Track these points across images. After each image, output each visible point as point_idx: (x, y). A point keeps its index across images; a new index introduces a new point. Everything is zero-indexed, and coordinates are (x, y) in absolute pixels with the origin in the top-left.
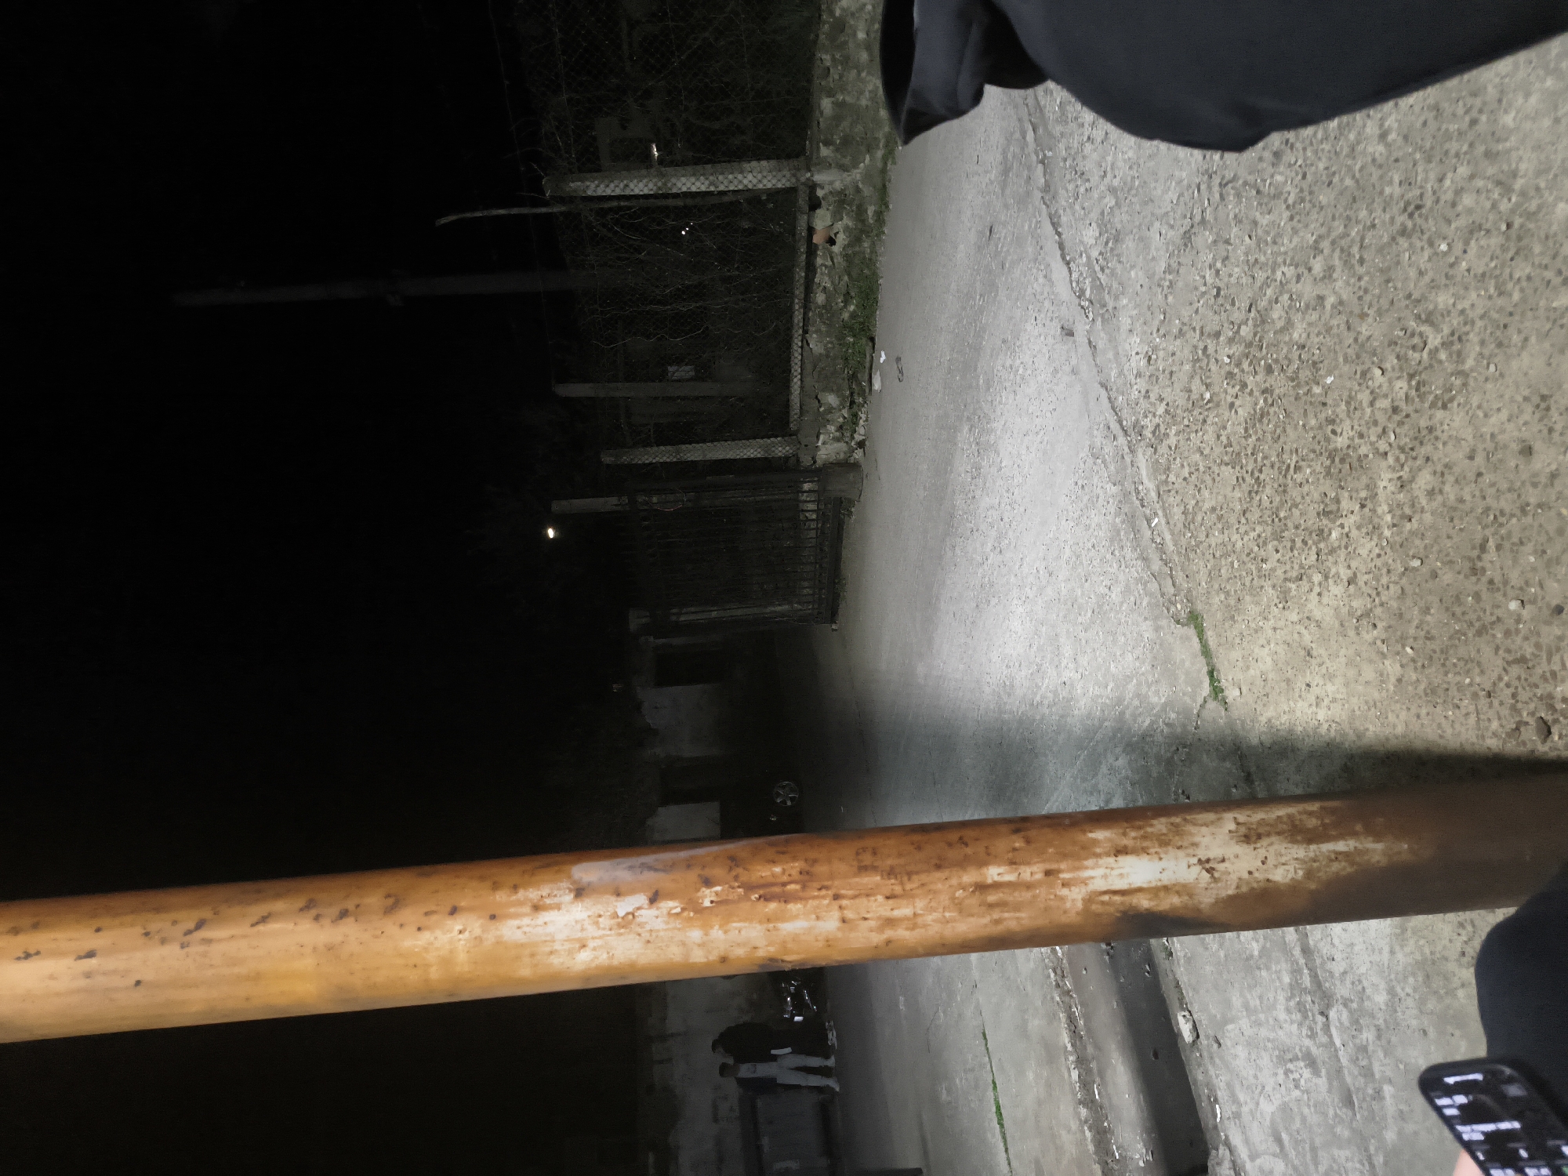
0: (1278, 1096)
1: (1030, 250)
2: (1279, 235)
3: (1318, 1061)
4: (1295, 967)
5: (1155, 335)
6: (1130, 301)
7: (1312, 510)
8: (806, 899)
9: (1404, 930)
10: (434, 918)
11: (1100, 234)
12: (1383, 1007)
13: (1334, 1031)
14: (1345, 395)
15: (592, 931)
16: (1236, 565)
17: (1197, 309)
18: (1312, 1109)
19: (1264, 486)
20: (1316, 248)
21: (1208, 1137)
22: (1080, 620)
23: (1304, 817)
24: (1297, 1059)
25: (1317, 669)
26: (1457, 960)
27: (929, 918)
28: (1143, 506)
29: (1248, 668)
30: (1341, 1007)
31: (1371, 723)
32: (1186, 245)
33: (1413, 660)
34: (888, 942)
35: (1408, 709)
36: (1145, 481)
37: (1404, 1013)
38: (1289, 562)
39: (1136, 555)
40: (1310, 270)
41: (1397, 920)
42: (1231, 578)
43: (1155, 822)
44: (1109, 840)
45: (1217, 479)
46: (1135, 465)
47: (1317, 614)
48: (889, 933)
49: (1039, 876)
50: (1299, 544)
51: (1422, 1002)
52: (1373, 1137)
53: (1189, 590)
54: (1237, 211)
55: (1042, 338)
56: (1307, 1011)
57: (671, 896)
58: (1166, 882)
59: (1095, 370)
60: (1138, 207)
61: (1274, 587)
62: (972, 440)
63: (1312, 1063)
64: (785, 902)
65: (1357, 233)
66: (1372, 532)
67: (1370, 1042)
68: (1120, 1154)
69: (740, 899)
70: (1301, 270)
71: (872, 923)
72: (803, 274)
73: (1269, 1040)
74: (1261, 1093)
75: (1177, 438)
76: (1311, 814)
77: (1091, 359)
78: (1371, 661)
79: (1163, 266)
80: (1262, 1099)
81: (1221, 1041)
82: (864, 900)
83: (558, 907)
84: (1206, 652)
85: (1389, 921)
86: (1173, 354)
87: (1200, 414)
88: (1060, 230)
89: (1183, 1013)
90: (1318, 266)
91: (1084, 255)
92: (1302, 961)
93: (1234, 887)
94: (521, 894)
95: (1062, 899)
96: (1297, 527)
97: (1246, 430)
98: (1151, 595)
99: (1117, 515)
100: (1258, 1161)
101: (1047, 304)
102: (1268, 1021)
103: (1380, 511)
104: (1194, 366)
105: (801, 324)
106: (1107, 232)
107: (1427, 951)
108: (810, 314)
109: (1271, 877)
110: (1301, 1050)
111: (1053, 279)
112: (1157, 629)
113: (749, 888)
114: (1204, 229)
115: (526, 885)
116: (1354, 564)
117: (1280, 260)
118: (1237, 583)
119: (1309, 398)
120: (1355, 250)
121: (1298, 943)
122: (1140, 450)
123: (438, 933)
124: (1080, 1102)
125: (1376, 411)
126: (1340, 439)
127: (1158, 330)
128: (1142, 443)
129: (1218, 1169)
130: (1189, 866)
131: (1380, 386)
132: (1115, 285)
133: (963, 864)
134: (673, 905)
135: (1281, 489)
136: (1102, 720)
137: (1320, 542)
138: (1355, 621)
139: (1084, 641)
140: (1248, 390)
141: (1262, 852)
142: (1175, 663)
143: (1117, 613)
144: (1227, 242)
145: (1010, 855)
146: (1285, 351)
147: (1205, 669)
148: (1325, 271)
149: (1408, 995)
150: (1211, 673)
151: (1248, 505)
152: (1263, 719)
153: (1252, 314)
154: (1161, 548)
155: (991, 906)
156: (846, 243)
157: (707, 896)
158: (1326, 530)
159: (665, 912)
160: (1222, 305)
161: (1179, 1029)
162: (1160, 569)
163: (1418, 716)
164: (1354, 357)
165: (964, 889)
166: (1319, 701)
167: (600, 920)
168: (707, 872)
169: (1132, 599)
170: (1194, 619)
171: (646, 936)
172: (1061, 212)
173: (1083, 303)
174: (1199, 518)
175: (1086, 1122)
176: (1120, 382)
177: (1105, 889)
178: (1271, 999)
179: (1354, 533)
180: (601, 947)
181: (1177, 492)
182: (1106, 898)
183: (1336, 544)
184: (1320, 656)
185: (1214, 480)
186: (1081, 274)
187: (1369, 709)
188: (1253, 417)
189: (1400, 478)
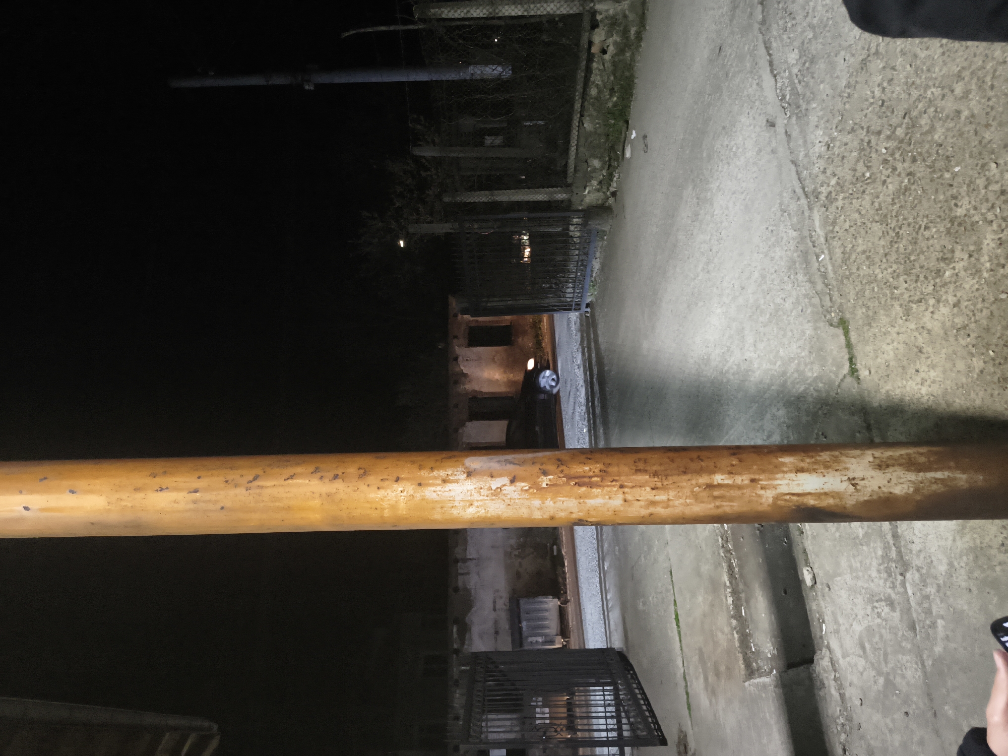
0: (866, 622)
1: (748, 65)
2: (933, 65)
3: (896, 602)
4: (887, 545)
5: (834, 130)
6: (818, 105)
7: (935, 255)
8: (604, 486)
9: (964, 528)
10: (387, 483)
11: (800, 57)
12: (944, 573)
13: (908, 585)
14: (967, 180)
15: (476, 496)
16: (876, 290)
17: (866, 114)
18: (888, 631)
19: (902, 239)
20: (959, 76)
21: (815, 642)
22: (761, 319)
23: (916, 456)
24: (881, 600)
25: (924, 361)
26: (999, 549)
27: (677, 503)
28: (814, 246)
29: (877, 357)
30: (915, 571)
31: (958, 397)
32: (862, 69)
33: (993, 359)
34: (651, 514)
35: (985, 390)
36: (818, 230)
37: (957, 578)
38: (913, 290)
39: (806, 279)
40: (952, 91)
41: (960, 522)
42: (872, 298)
43: (821, 454)
44: (793, 463)
45: (869, 232)
46: (812, 218)
47: (929, 325)
48: (652, 510)
49: (747, 482)
50: (922, 278)
51: (971, 572)
52: (927, 649)
53: (841, 304)
54: (903, 46)
55: (752, 127)
56: (891, 573)
57: (523, 480)
58: (826, 490)
59: (788, 152)
60: (829, 40)
61: (901, 305)
62: (694, 195)
63: (891, 604)
64: (591, 487)
65: (991, 67)
66: (975, 274)
67: (932, 593)
68: (755, 649)
69: (564, 484)
70: (946, 91)
71: (642, 503)
72: (583, 75)
73: (863, 588)
74: (854, 619)
75: (844, 202)
76: (921, 454)
77: (786, 144)
78: (963, 358)
79: (844, 82)
80: (854, 623)
81: (831, 587)
82: (639, 489)
83: (457, 481)
84: (849, 345)
85: (954, 522)
86: (846, 144)
87: (861, 186)
88: (771, 52)
89: (807, 568)
90: (959, 89)
91: (787, 71)
92: (891, 542)
93: (868, 495)
94: (435, 473)
95: (760, 496)
96: (922, 267)
97: (893, 200)
98: (814, 306)
99: (796, 251)
100: (848, 659)
101: (757, 103)
102: (864, 577)
103: (982, 260)
104: (860, 154)
105: (579, 110)
106: (805, 55)
107: (978, 542)
108: (586, 103)
109: (892, 491)
110: (884, 596)
111: (764, 87)
112: (816, 329)
113: (570, 478)
114: (877, 59)
115: (438, 468)
116: (959, 294)
117: (931, 83)
118: (875, 301)
119: (941, 181)
120: (988, 79)
121: (891, 532)
122: (815, 208)
123: (389, 491)
124: (732, 617)
125: (988, 193)
126: (959, 210)
127: (836, 127)
128: (818, 204)
129: (820, 661)
130: (841, 482)
131: (994, 175)
132: (808, 94)
133: (700, 471)
134: (524, 485)
135: (913, 241)
136: (770, 386)
137: (937, 278)
138: (955, 331)
139: (762, 334)
140: (897, 173)
141: (889, 476)
142: (826, 351)
143: (788, 316)
144: (893, 68)
145: (729, 469)
146: (927, 146)
147: (847, 357)
148: (964, 93)
149: (962, 567)
150: (851, 360)
151: (889, 250)
152: (883, 391)
153: (906, 121)
154: (824, 276)
155: (716, 498)
156: (614, 52)
157: (544, 481)
158: (942, 270)
159: (519, 488)
160: (884, 112)
161: (803, 578)
162: (822, 289)
163: (992, 395)
164: (977, 154)
165: (699, 487)
166: (923, 381)
167: (482, 490)
168: (545, 467)
169: (800, 308)
170: (843, 324)
171: (508, 501)
172: (773, 40)
173: (783, 105)
174: (853, 257)
175: (735, 629)
176: (806, 161)
177: (788, 492)
178: (868, 564)
179: (962, 274)
180: (481, 506)
181: (839, 239)
182: (788, 497)
183: (948, 280)
184: (928, 353)
185: (867, 232)
186: (784, 84)
187: (958, 389)
188: (898, 191)
189: (1000, 239)
